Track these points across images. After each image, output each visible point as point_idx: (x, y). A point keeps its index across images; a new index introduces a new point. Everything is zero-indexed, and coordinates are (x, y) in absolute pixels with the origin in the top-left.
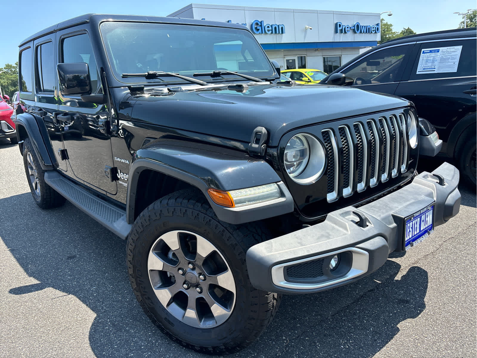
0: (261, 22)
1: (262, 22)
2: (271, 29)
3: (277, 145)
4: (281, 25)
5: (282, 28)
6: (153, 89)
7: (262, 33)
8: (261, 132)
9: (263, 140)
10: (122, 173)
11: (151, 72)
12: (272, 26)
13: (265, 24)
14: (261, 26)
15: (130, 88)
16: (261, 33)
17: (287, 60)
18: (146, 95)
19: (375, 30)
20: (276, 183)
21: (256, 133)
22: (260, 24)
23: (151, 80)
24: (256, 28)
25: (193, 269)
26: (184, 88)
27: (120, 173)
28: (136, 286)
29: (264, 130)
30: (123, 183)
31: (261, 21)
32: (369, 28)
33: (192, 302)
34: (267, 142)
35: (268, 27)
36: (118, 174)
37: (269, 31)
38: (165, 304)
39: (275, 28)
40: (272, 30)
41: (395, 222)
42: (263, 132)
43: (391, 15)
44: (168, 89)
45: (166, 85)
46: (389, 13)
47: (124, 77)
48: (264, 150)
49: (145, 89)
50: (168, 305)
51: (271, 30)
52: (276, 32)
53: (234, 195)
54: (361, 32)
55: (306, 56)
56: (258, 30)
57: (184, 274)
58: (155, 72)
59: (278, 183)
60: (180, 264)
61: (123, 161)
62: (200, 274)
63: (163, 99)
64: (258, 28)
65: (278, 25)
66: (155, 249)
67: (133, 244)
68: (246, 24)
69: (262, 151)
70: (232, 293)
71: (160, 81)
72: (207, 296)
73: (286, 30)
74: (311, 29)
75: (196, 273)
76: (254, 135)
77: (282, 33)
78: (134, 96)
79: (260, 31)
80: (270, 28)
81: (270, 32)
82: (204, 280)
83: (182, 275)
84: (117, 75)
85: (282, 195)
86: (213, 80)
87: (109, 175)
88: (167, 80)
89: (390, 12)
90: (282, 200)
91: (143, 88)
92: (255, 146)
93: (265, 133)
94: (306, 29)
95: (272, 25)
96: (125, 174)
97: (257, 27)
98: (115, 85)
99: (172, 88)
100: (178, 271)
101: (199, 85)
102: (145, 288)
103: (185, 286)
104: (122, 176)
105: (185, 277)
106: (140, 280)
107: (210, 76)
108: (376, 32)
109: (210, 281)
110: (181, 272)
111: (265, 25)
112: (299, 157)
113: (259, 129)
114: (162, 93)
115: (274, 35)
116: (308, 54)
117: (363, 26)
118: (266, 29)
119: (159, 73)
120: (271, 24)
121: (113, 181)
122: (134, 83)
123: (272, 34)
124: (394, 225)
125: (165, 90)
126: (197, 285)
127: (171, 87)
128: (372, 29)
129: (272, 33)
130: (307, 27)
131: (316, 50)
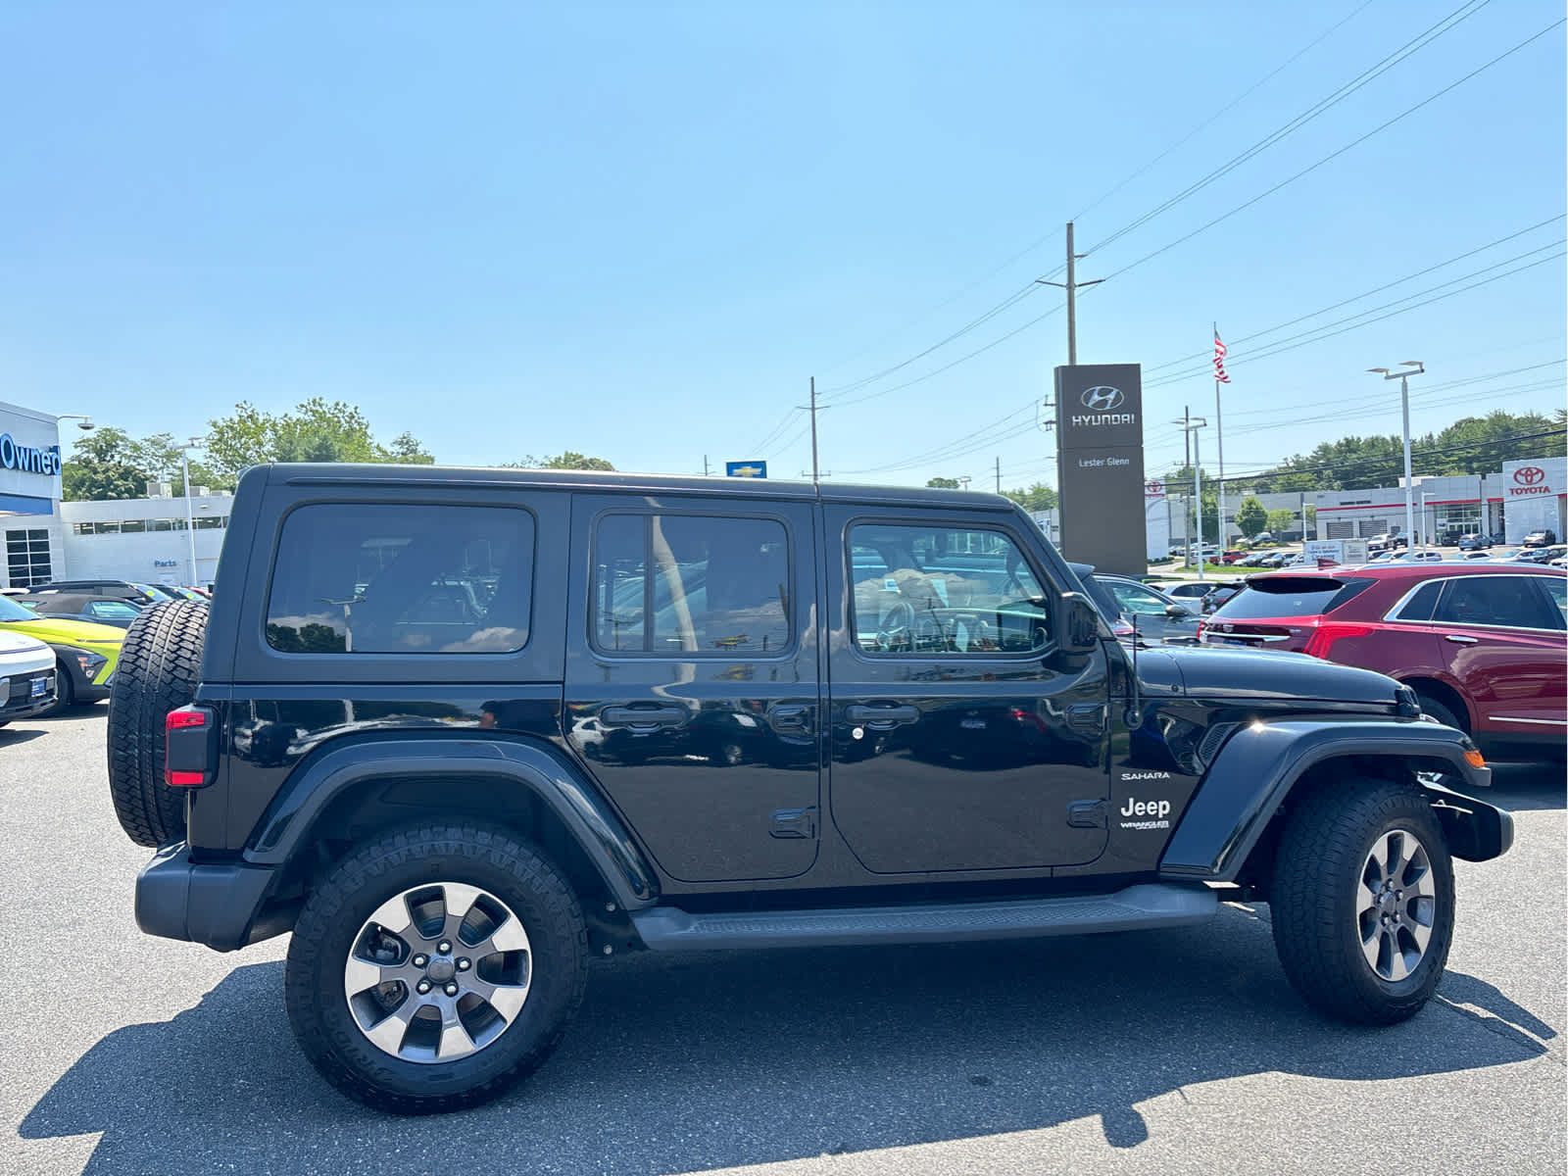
10: (1140, 804)
19: (51, 466)
27: (1136, 803)
32: (36, 457)
36: (1123, 810)
43: (88, 428)
46: (83, 421)
54: (16, 466)
61: (1152, 776)
89: (86, 418)
96: (1151, 803)
104: (1138, 809)
108: (52, 473)
117: (19, 448)
128: (44, 462)
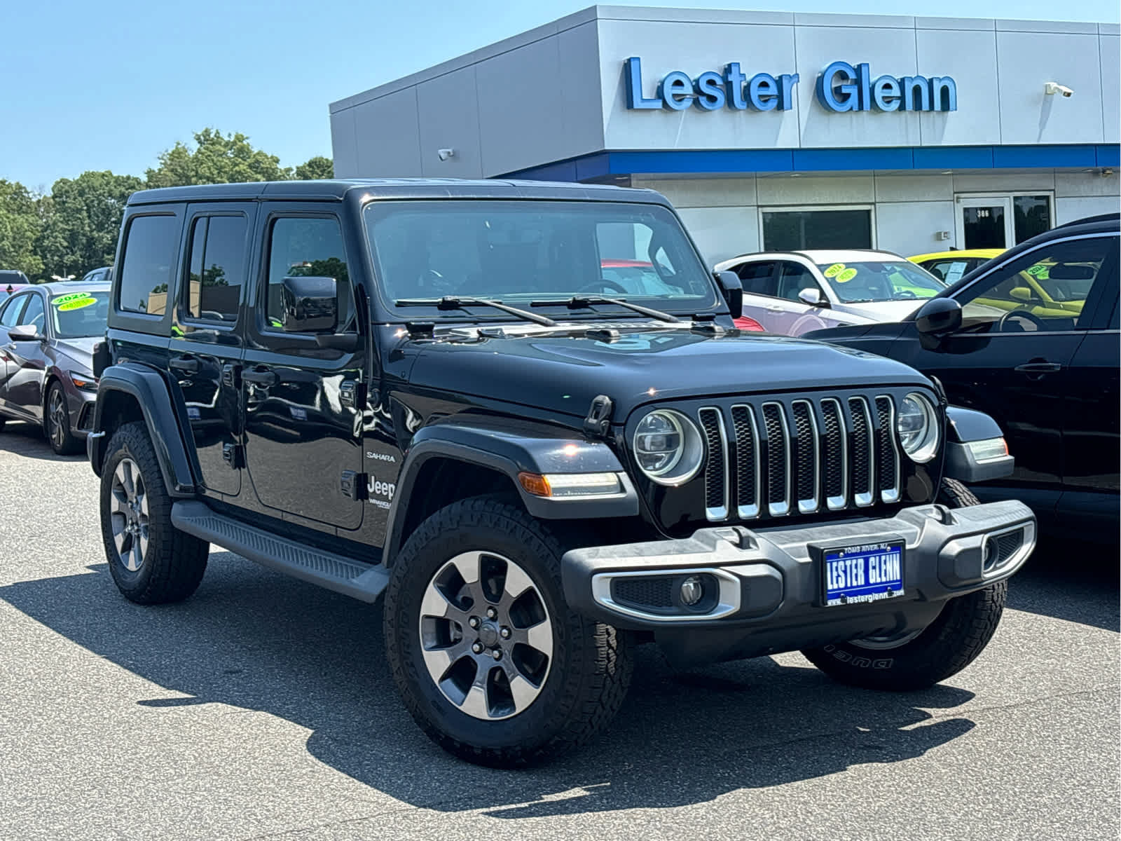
0: (858, 70)
1: (864, 69)
2: (898, 94)
3: (624, 422)
4: (940, 80)
5: (945, 91)
6: (450, 330)
7: (861, 108)
8: (601, 402)
9: (603, 414)
10: (378, 483)
11: (450, 298)
12: (902, 83)
13: (873, 75)
14: (858, 82)
15: (408, 326)
16: (856, 108)
17: (966, 210)
18: (439, 342)
20: (616, 472)
21: (597, 403)
22: (852, 76)
23: (449, 313)
24: (837, 91)
25: (494, 619)
26: (508, 329)
27: (375, 481)
28: (394, 642)
29: (607, 400)
30: (378, 502)
31: (860, 66)
33: (481, 674)
34: (611, 417)
35: (887, 86)
36: (369, 485)
37: (888, 100)
38: (436, 680)
39: (917, 91)
40: (902, 98)
41: (811, 556)
42: (605, 403)
44: (479, 332)
45: (476, 323)
47: (400, 305)
48: (606, 430)
49: (435, 328)
50: (443, 679)
51: (898, 98)
52: (918, 106)
53: (552, 481)
55: (1051, 194)
56: (846, 97)
57: (476, 628)
58: (457, 297)
59: (619, 474)
60: (475, 610)
61: (384, 457)
62: (504, 627)
63: (465, 350)
64: (844, 91)
65: (927, 78)
66: (437, 581)
67: (404, 567)
68: (797, 75)
69: (601, 429)
70: (546, 657)
71: (465, 314)
72: (508, 664)
73: (960, 96)
74: (1069, 95)
75: (497, 626)
76: (592, 405)
77: (946, 106)
78: (413, 341)
79: (853, 100)
80: (896, 92)
81: (895, 105)
82: (507, 638)
83: (474, 628)
84: (388, 301)
85: (623, 490)
86: (571, 314)
87: (351, 490)
88: (477, 313)
90: (622, 495)
91: (432, 326)
92: (593, 421)
93: (607, 404)
94: (1048, 95)
95: (903, 80)
96: (384, 484)
97: (840, 87)
98: (382, 320)
99: (487, 330)
100: (469, 620)
101: (538, 325)
102: (408, 646)
103: (476, 647)
104: (377, 487)
105: (479, 634)
106: (403, 633)
107: (566, 307)
109: (516, 639)
110: (473, 622)
111: (873, 80)
112: (665, 446)
113: (600, 398)
114: (466, 338)
115: (909, 116)
116: (1062, 186)
118: (879, 94)
119: (463, 299)
120: (898, 77)
121: (357, 500)
122: (415, 318)
123: (903, 114)
124: (808, 559)
125: (473, 332)
126: (496, 647)
127: (484, 328)
129: (902, 108)
130: (1054, 85)
131: (1096, 173)
